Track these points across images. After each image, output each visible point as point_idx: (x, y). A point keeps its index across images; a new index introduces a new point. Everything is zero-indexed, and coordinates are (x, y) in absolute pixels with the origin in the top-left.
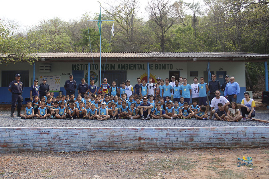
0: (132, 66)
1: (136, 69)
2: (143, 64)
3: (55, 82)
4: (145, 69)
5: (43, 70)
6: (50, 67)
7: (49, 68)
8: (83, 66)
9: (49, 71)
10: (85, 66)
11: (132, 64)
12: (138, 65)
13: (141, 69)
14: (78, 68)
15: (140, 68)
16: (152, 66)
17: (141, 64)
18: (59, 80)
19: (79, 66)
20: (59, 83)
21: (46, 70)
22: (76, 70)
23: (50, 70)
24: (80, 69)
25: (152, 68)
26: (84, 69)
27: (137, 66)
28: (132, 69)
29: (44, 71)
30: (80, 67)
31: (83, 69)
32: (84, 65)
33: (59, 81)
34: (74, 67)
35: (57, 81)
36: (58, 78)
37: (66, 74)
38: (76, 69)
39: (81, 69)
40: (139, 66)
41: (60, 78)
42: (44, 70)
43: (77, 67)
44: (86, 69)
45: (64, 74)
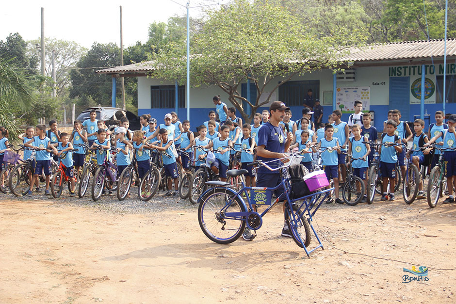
3: (361, 96)
5: (343, 78)
6: (354, 73)
7: (352, 75)
8: (407, 70)
9: (353, 80)
10: (412, 69)
14: (399, 74)
18: (368, 93)
19: (401, 69)
20: (368, 98)
21: (347, 78)
22: (397, 76)
23: (354, 78)
24: (403, 75)
26: (410, 74)
29: (345, 80)
30: (402, 71)
31: (407, 75)
32: (410, 67)
33: (367, 95)
34: (392, 71)
35: (364, 95)
36: (365, 90)
37: (379, 84)
38: (395, 75)
39: (405, 74)
41: (369, 90)
42: (345, 78)
43: (397, 72)
44: (414, 74)
45: (376, 84)
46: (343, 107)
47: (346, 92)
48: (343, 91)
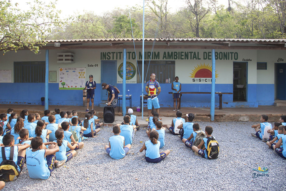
0: (182, 54)
1: (188, 59)
2: (198, 53)
3: (79, 76)
4: (200, 59)
5: (62, 60)
6: (72, 56)
7: (70, 58)
8: (115, 54)
9: (70, 62)
10: (119, 54)
11: (183, 52)
12: (191, 53)
13: (195, 59)
14: (109, 58)
15: (194, 57)
16: (210, 54)
17: (195, 53)
18: (84, 73)
19: (110, 54)
20: (84, 77)
21: (66, 60)
22: (107, 60)
23: (72, 60)
24: (111, 59)
25: (210, 57)
26: (117, 59)
27: (189, 54)
28: (183, 59)
29: (64, 61)
30: (111, 55)
31: (115, 59)
32: (117, 53)
33: (83, 75)
34: (103, 55)
35: (81, 75)
36: (82, 70)
37: (93, 66)
38: (105, 59)
39: (113, 59)
40: (193, 54)
41: (85, 70)
42: (64, 60)
43: (107, 56)
44: (120, 59)
45: (90, 66)
46: (65, 85)
47: (67, 71)
48: (64, 71)
